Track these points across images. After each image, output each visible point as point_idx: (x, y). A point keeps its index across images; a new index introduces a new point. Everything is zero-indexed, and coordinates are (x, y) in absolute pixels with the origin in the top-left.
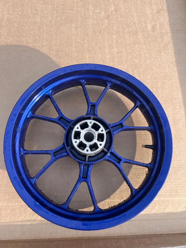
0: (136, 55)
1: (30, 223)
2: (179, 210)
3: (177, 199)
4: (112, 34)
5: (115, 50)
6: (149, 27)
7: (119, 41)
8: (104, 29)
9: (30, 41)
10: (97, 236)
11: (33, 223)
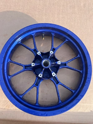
0: (73, 20)
1: (2, 110)
2: (86, 111)
3: (86, 104)
4: (60, 6)
5: (61, 16)
6: (82, 4)
7: (64, 11)
8: (56, 3)
9: (12, 6)
10: (39, 121)
11: (3, 110)
